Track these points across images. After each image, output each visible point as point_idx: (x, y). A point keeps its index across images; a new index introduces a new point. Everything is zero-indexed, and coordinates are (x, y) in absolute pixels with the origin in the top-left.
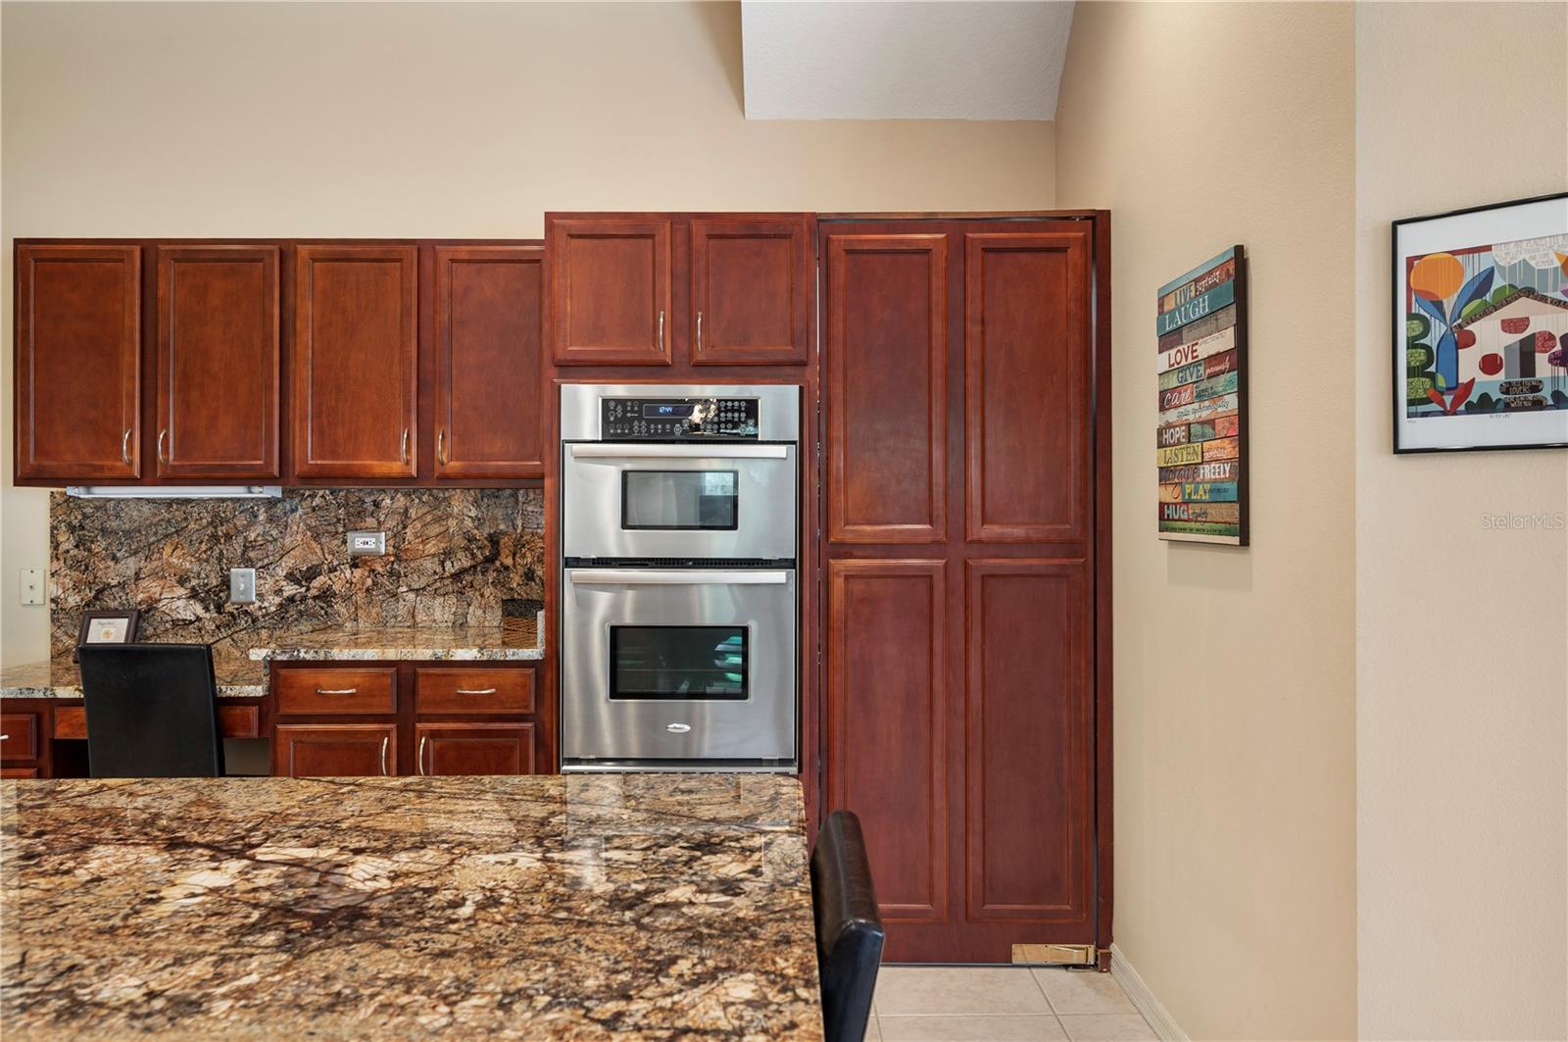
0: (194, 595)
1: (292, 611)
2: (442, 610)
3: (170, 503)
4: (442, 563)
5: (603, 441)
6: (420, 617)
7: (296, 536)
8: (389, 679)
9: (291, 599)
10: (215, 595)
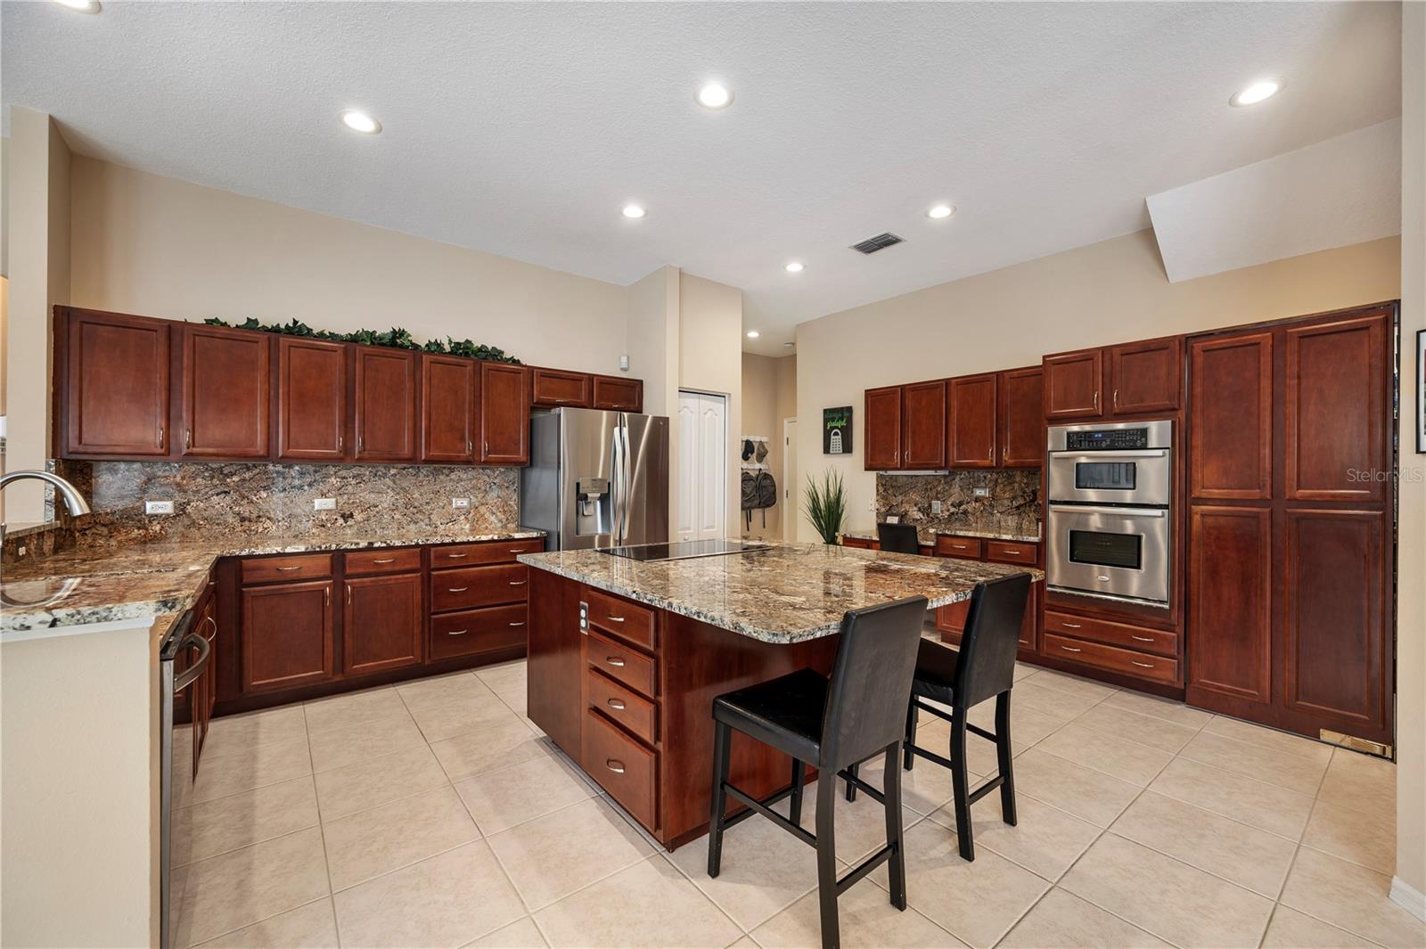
0: (919, 510)
1: (953, 518)
2: (1012, 521)
3: (912, 476)
4: (1012, 502)
5: (1068, 451)
6: (1002, 523)
7: (956, 489)
8: (978, 544)
9: (953, 513)
10: (926, 510)
